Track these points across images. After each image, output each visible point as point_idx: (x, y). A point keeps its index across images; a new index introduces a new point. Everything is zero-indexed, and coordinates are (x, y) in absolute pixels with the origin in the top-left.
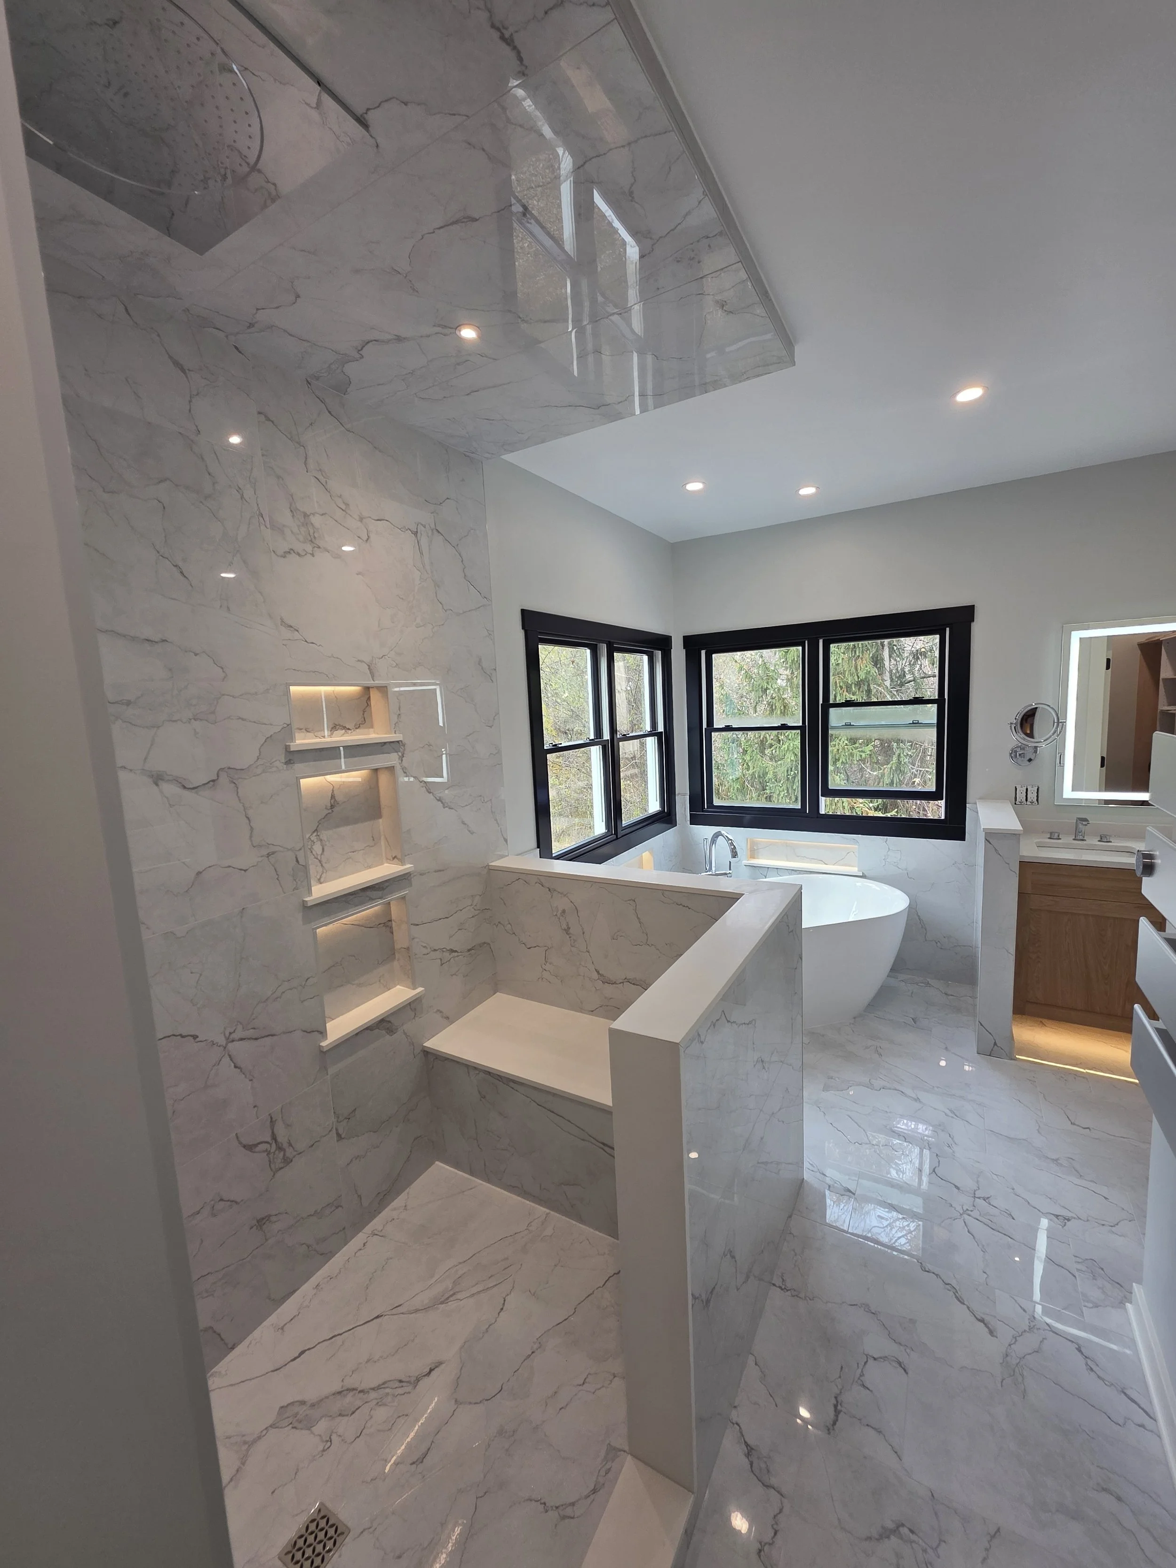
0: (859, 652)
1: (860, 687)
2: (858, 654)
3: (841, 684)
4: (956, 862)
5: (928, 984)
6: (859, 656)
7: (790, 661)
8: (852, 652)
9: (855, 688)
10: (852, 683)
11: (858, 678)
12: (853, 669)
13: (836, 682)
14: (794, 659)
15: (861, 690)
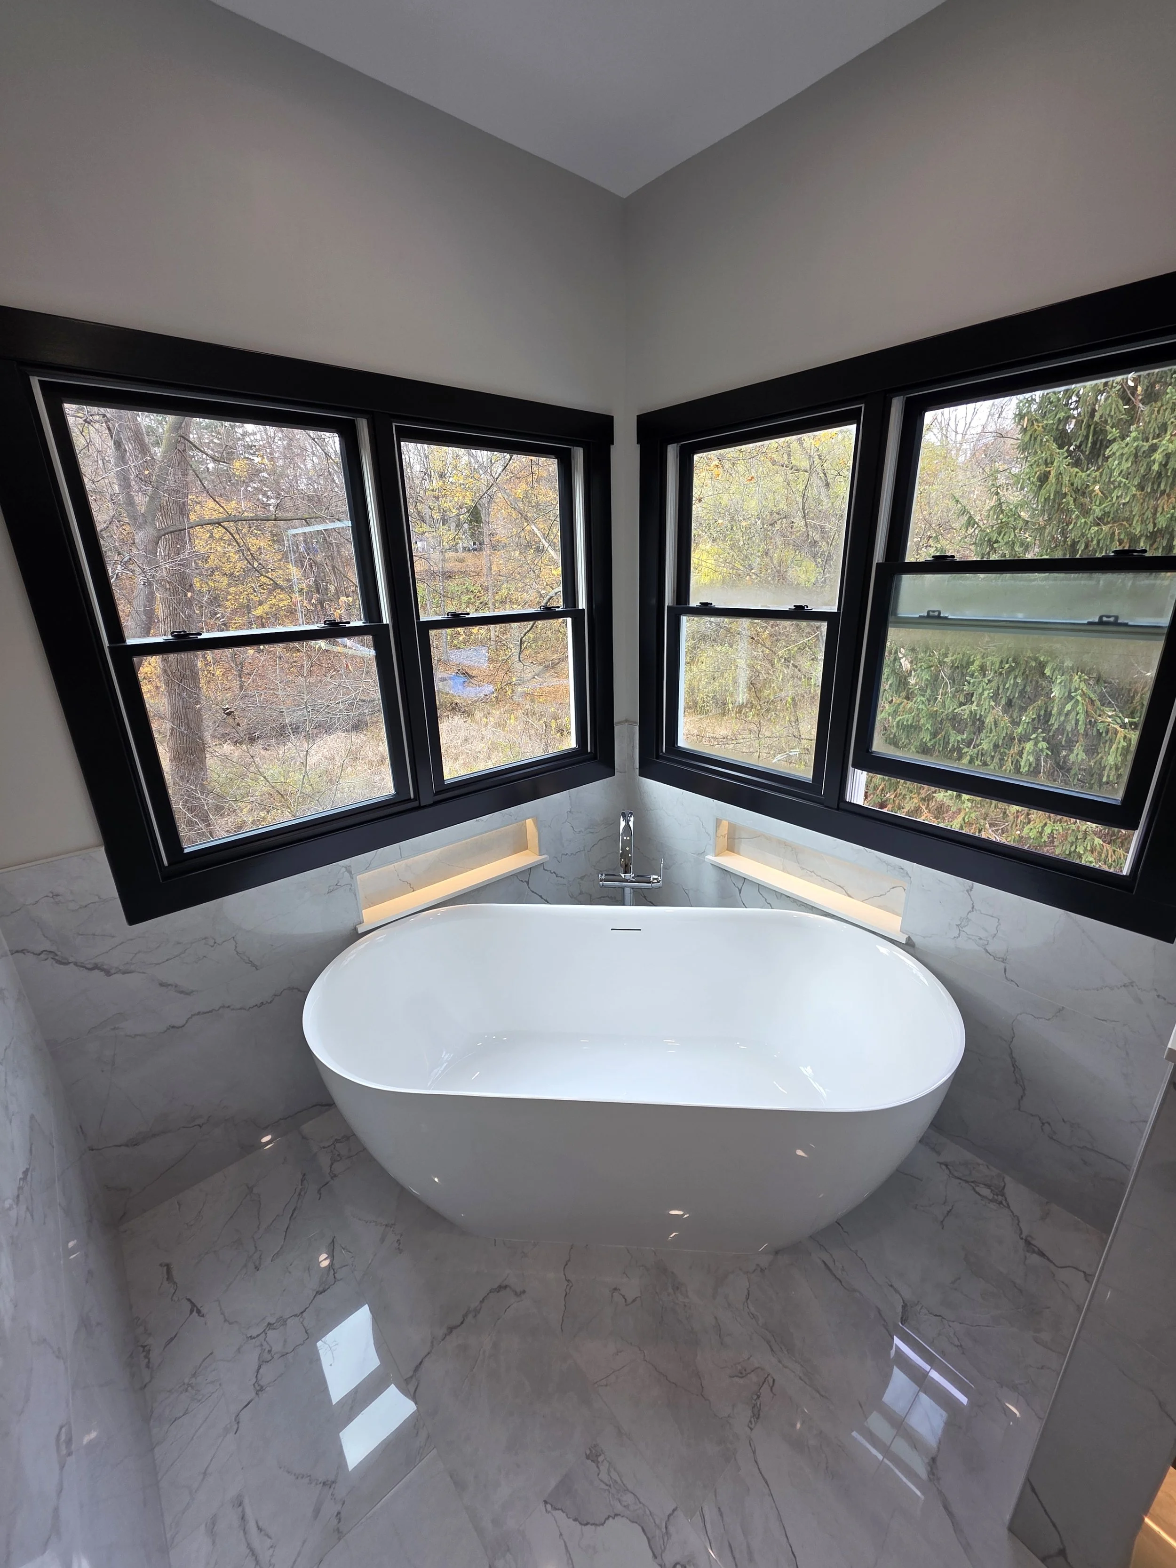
0: (1166, 485)
1: (1155, 542)
2: (1162, 487)
3: (1122, 537)
4: (1132, 984)
5: (999, 1196)
6: (1165, 491)
7: (1043, 500)
8: (1153, 484)
9: (1144, 542)
10: (1141, 536)
11: (1155, 526)
12: (1149, 514)
13: (1114, 533)
14: (1049, 496)
15: (1155, 546)
